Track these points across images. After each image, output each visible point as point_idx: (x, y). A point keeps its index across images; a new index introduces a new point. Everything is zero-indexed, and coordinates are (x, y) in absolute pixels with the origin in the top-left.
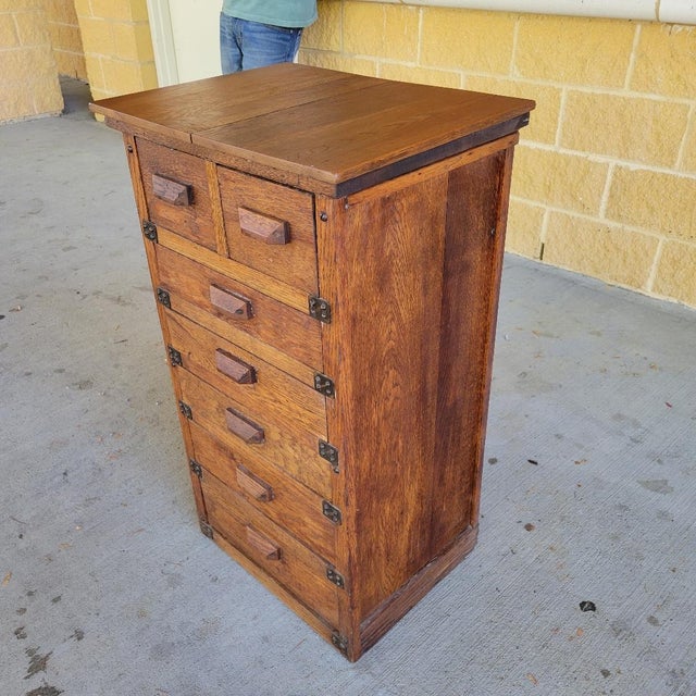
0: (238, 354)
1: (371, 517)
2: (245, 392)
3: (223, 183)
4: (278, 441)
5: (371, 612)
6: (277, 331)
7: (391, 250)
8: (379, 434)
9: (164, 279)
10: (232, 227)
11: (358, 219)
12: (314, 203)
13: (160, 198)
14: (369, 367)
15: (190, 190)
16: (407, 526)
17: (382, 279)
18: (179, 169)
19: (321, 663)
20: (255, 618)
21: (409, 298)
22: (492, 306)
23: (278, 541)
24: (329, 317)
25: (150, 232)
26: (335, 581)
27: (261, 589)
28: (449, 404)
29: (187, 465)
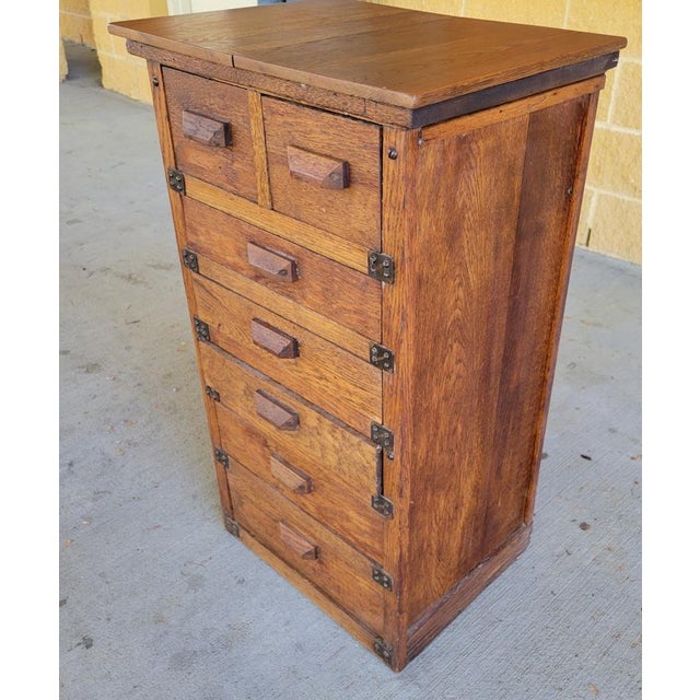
0: (278, 324)
1: (424, 511)
2: (285, 368)
3: (269, 118)
4: (316, 428)
5: (419, 616)
6: (327, 294)
7: (464, 202)
8: (438, 418)
9: (192, 238)
10: (277, 171)
11: (431, 160)
12: (381, 137)
13: (191, 138)
14: (433, 337)
15: (227, 128)
16: (461, 522)
17: (453, 234)
18: (215, 103)
19: (361, 672)
20: (287, 623)
21: (479, 261)
22: (563, 278)
23: (315, 538)
24: (393, 275)
25: (177, 182)
26: (381, 582)
27: (293, 592)
28: (512, 386)
29: (212, 454)
